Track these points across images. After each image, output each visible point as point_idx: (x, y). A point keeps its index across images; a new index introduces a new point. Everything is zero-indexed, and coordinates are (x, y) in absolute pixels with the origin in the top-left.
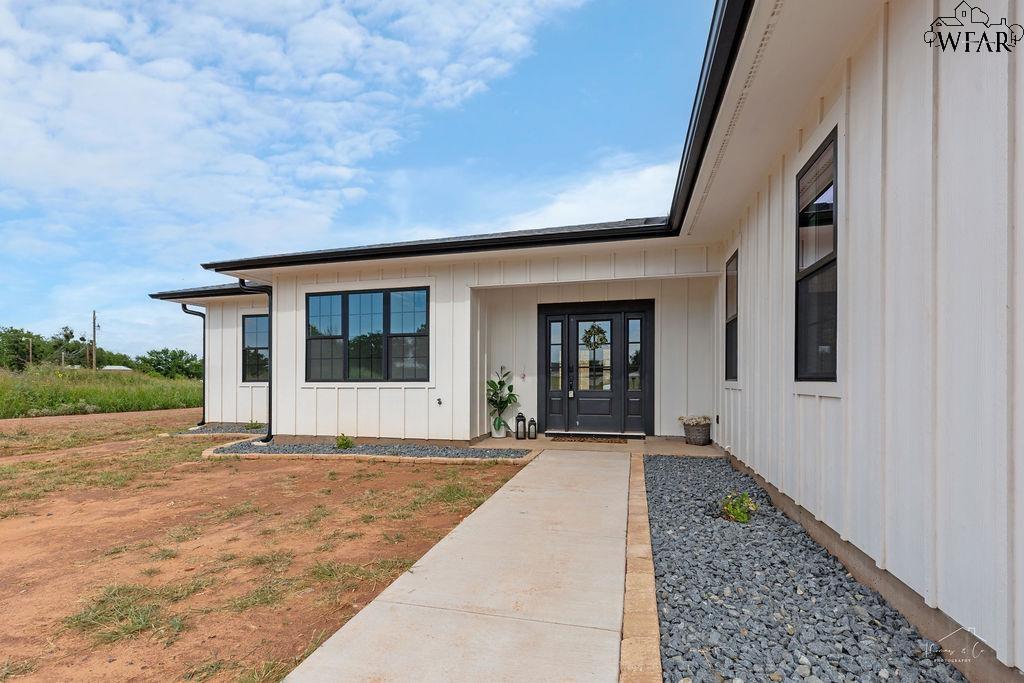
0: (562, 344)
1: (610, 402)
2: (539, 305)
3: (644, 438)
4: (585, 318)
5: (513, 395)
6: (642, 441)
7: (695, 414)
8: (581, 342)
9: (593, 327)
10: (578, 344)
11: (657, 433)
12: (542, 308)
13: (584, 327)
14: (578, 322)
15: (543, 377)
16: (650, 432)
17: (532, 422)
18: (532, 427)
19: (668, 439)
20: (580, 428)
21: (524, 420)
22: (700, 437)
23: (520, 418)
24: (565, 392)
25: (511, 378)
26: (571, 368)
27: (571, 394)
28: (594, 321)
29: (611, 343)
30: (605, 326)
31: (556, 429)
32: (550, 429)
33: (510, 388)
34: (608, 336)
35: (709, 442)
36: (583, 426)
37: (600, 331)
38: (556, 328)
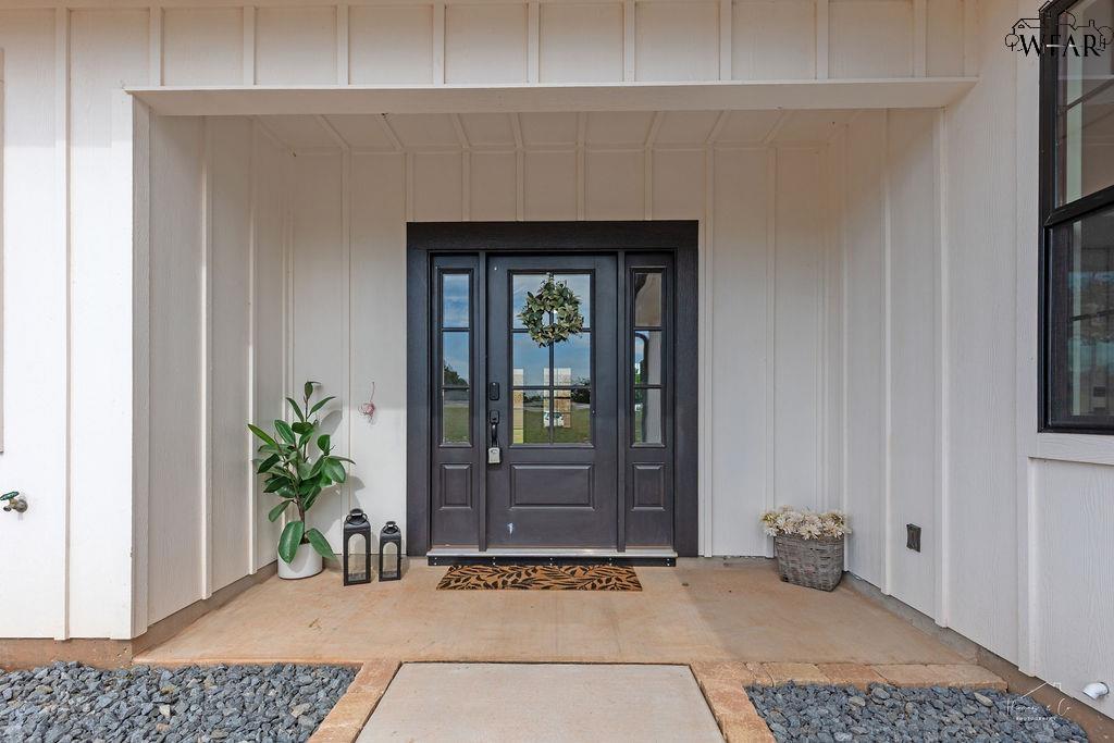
0: (471, 330)
1: (591, 475)
2: (410, 226)
3: (672, 562)
4: (530, 263)
5: (336, 461)
6: (667, 569)
8: (518, 323)
9: (548, 287)
10: (510, 331)
11: (705, 549)
12: (417, 233)
13: (527, 285)
14: (511, 273)
15: (423, 411)
16: (689, 548)
17: (390, 532)
18: (390, 548)
20: (516, 540)
21: (366, 532)
23: (357, 522)
24: (477, 452)
25: (335, 416)
26: (491, 392)
27: (494, 456)
28: (554, 272)
29: (593, 330)
30: (579, 286)
31: (455, 543)
32: (442, 544)
33: (324, 443)
34: (584, 311)
36: (526, 535)
37: (565, 297)
38: (456, 290)
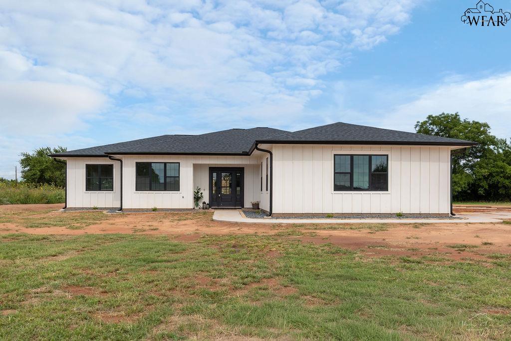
1: (231, 198)
2: (209, 167)
3: (241, 208)
4: (223, 172)
5: (202, 196)
7: (255, 201)
8: (222, 179)
9: (226, 175)
11: (245, 207)
12: (210, 169)
13: (223, 174)
14: (221, 173)
15: (211, 190)
16: (243, 206)
17: (208, 204)
18: (208, 206)
19: (248, 208)
20: (222, 206)
22: (256, 207)
23: (204, 203)
24: (217, 195)
25: (201, 190)
26: (219, 187)
27: (219, 195)
28: (226, 173)
31: (215, 206)
32: (213, 206)
33: (201, 194)
35: (259, 209)
37: (228, 176)
38: (215, 175)
